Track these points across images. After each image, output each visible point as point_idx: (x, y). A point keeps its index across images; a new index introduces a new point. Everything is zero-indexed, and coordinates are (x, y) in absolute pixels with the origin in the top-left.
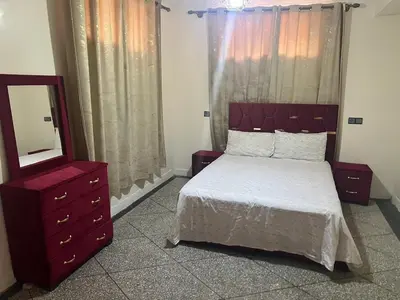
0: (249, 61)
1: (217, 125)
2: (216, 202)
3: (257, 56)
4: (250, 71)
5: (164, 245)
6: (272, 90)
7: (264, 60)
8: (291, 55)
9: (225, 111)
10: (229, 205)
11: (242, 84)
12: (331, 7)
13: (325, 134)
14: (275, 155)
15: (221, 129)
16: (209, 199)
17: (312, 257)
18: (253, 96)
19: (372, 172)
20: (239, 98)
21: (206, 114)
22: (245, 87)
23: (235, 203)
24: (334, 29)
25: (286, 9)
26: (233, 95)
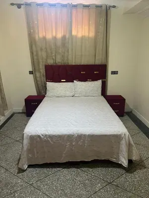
0: (55, 38)
1: (38, 79)
2: (51, 137)
3: (59, 35)
4: (56, 45)
5: (17, 171)
6: (70, 57)
7: (64, 38)
8: (80, 35)
9: (43, 71)
10: (61, 137)
11: (52, 53)
12: (101, 6)
13: (101, 81)
14: (75, 95)
15: (42, 82)
16: (46, 135)
17: (114, 160)
18: (59, 60)
19: (125, 100)
20: (50, 62)
21: (31, 73)
22: (54, 55)
23: (65, 135)
24: (103, 20)
25: (75, 6)
26: (46, 60)
